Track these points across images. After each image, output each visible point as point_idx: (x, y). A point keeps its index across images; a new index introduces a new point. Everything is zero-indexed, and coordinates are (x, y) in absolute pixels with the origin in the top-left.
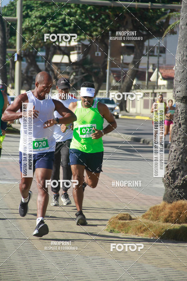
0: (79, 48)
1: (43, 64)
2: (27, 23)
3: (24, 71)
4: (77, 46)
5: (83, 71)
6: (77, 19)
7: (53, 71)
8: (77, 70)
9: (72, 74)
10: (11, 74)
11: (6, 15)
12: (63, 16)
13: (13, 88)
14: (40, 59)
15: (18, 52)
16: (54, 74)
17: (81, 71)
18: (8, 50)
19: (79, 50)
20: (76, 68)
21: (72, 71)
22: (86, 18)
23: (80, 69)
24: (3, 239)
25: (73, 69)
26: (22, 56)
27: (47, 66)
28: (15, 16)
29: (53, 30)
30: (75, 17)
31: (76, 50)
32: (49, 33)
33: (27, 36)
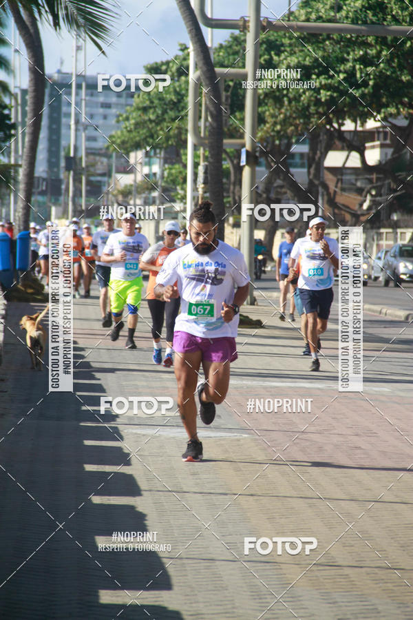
0: (386, 134)
1: (305, 170)
3: (261, 187)
4: (381, 130)
5: (393, 186)
6: (381, 72)
7: (326, 187)
8: (379, 184)
9: (369, 192)
10: (234, 193)
11: (222, 66)
12: (350, 64)
13: (237, 225)
14: (297, 160)
15: (248, 147)
16: (329, 194)
17: (389, 184)
18: (226, 141)
19: (385, 139)
20: (378, 179)
21: (369, 186)
22: (401, 67)
23: (387, 182)
24: (217, 563)
25: (370, 181)
26: (257, 154)
27: (311, 177)
28: (244, 66)
29: (326, 95)
30: (377, 66)
31: (378, 140)
32: (318, 102)
33: (269, 110)
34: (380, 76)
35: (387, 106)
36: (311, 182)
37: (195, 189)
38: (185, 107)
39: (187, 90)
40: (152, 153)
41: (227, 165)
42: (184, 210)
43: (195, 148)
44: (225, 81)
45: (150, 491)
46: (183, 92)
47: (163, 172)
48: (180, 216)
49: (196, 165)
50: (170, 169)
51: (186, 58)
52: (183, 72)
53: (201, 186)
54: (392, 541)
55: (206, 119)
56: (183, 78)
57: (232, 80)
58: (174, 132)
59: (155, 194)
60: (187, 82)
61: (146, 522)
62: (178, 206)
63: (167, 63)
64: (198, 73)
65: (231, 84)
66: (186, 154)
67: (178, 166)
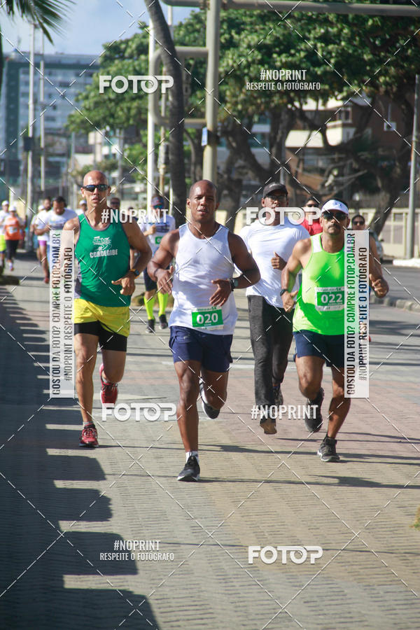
0: (347, 113)
2: (230, 60)
3: (223, 167)
4: (342, 109)
5: (356, 166)
6: (343, 50)
7: (288, 167)
8: (341, 163)
9: (331, 172)
11: (183, 44)
12: (310, 44)
15: (209, 126)
17: (351, 164)
18: (188, 121)
19: (347, 118)
20: (340, 159)
21: (331, 166)
22: (363, 44)
23: (349, 162)
24: (182, 546)
25: (333, 161)
26: (219, 134)
27: (274, 156)
28: (204, 45)
30: (339, 44)
31: (340, 119)
33: (229, 89)
34: (342, 54)
36: (273, 162)
37: (156, 169)
39: (147, 68)
40: (112, 133)
41: (188, 146)
42: (145, 191)
43: (156, 128)
44: (186, 60)
45: (114, 475)
47: (123, 151)
48: (141, 197)
49: (157, 146)
50: (130, 149)
51: (146, 36)
52: (143, 49)
53: (162, 167)
55: (167, 99)
56: (143, 57)
57: (192, 59)
58: (133, 112)
59: (116, 174)
60: (147, 61)
61: (110, 506)
62: (138, 187)
63: (127, 42)
64: (158, 51)
65: (192, 62)
66: (146, 135)
67: (138, 147)
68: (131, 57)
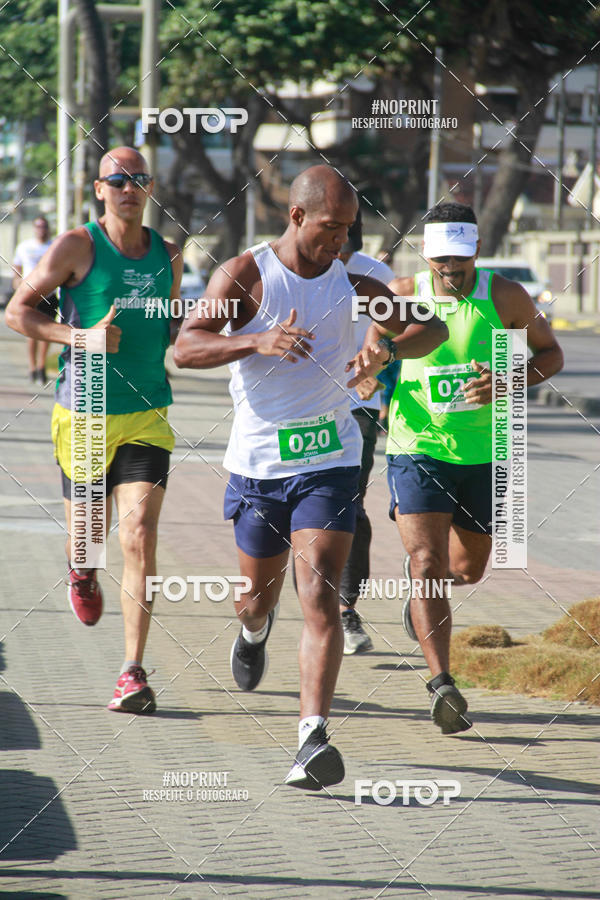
0: (342, 101)
1: (228, 153)
2: (174, 24)
3: (166, 177)
4: (335, 96)
6: (332, 10)
7: (258, 178)
11: (107, 1)
14: (217, 138)
16: (261, 187)
18: (116, 110)
19: (341, 107)
22: (362, 4)
27: (237, 163)
29: (255, 45)
31: (331, 109)
32: (244, 56)
33: (174, 67)
34: (333, 16)
35: (342, 60)
36: (237, 172)
37: (71, 179)
38: (54, 61)
39: (57, 35)
40: (7, 127)
42: (55, 210)
43: (71, 122)
44: (113, 24)
45: (9, 610)
46: (52, 39)
47: (24, 153)
49: (71, 145)
50: (35, 151)
52: (51, 9)
53: (79, 175)
54: (352, 675)
55: (86, 80)
56: (51, 19)
57: (121, 22)
58: (38, 97)
59: (14, 186)
60: (56, 25)
61: (3, 654)
62: (45, 205)
64: (74, 11)
65: (121, 27)
66: (55, 131)
67: (45, 148)
68: (34, 19)
